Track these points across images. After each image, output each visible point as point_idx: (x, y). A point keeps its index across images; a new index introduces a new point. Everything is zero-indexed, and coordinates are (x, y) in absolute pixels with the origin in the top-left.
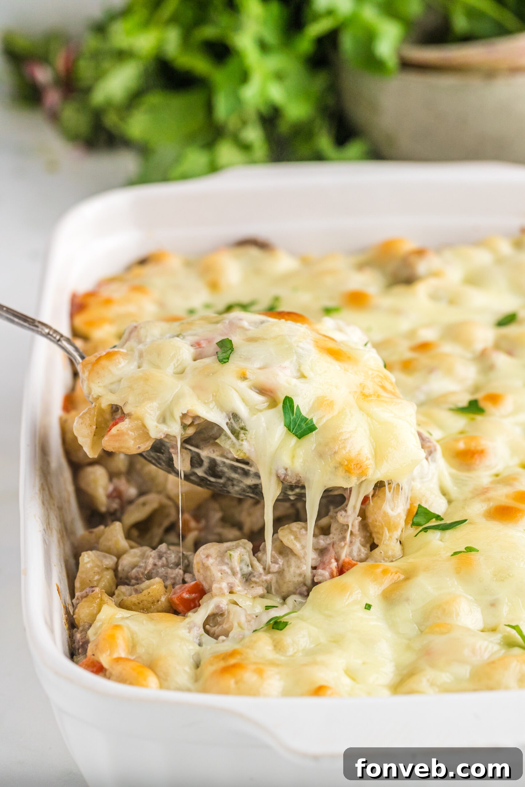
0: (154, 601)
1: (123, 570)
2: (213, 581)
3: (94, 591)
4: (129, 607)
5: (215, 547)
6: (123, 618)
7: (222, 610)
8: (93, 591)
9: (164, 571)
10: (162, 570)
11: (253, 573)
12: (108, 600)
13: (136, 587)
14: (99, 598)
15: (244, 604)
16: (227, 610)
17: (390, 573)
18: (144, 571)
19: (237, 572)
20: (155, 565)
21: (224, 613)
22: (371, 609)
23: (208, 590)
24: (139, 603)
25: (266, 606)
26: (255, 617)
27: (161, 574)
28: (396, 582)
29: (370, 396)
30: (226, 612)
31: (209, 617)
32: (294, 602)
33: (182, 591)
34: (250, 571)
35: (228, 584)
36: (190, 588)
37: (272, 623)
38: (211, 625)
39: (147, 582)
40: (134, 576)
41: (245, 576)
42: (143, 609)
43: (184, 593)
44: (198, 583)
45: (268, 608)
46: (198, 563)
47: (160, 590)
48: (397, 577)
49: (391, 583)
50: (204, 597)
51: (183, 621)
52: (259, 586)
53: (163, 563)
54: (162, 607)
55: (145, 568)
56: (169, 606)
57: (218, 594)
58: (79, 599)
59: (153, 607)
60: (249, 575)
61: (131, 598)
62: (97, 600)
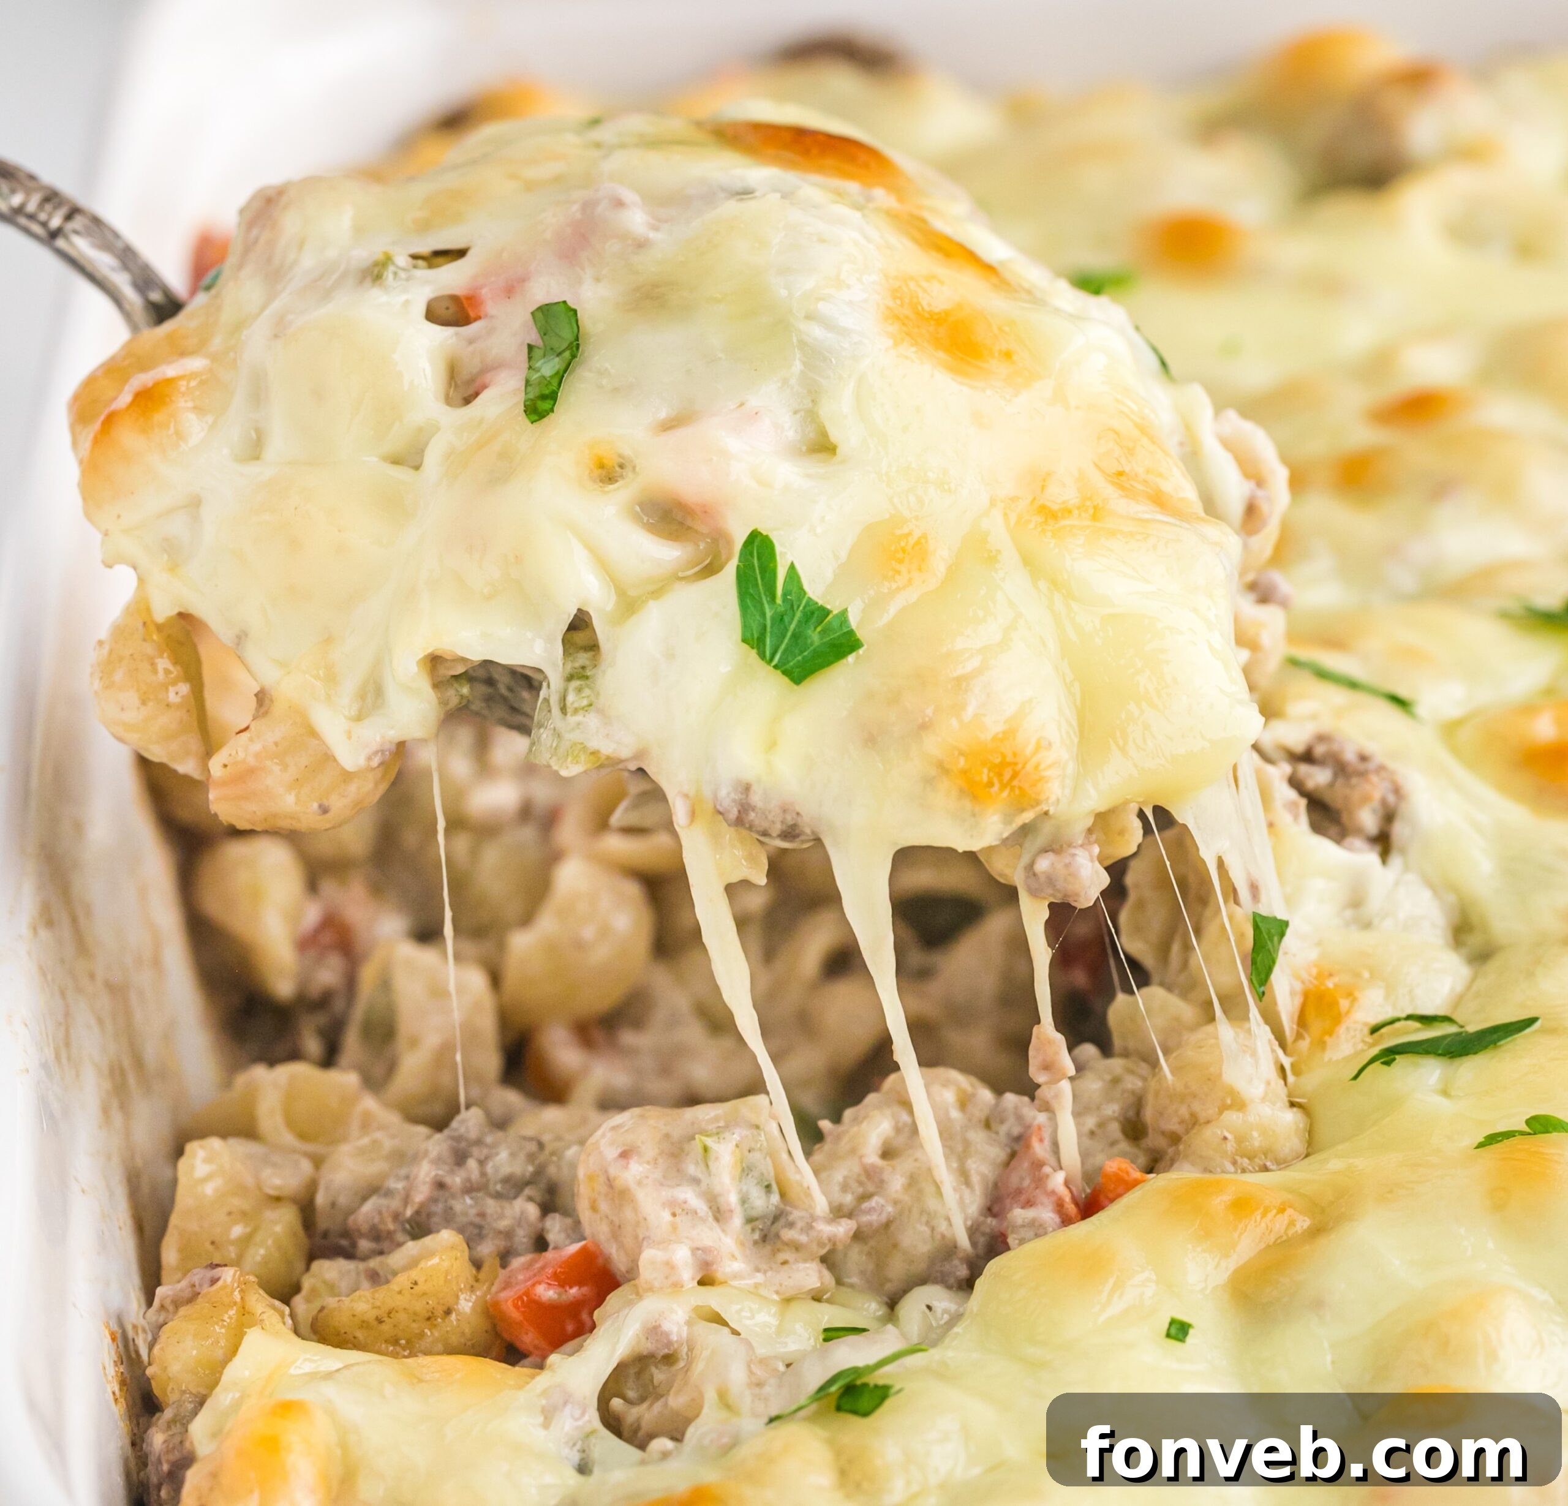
0: (432, 1313)
1: (333, 1205)
2: (644, 1239)
3: (218, 1279)
4: (345, 1333)
5: (652, 1122)
6: (316, 1377)
7: (669, 1344)
8: (214, 1281)
9: (471, 1206)
10: (465, 1206)
11: (788, 1214)
12: (263, 1313)
13: (374, 1263)
14: (235, 1303)
15: (748, 1322)
16: (688, 1341)
17: (1262, 1210)
18: (401, 1210)
19: (731, 1211)
20: (440, 1185)
21: (676, 1351)
22: (1189, 1339)
23: (627, 1272)
24: (380, 1321)
25: (826, 1330)
26: (782, 1368)
27: (463, 1220)
28: (1281, 1242)
29: (1067, 512)
30: (685, 1349)
31: (620, 1371)
32: (924, 1312)
33: (535, 1275)
34: (776, 1207)
35: (695, 1250)
36: (561, 1267)
37: (836, 1391)
38: (631, 1394)
39: (412, 1248)
40: (365, 1228)
41: (757, 1223)
42: (396, 1342)
43: (540, 1283)
44: (592, 1248)
45: (832, 1334)
46: (591, 1178)
47: (454, 1275)
48: (1286, 1222)
49: (1263, 1246)
50: (608, 1298)
51: (528, 1383)
52: (805, 1261)
53: (469, 1180)
54: (463, 1333)
55: (406, 1200)
56: (486, 1332)
57: (657, 1284)
58: (167, 1311)
59: (431, 1333)
60: (773, 1223)
61: (352, 1301)
62: (227, 1312)
